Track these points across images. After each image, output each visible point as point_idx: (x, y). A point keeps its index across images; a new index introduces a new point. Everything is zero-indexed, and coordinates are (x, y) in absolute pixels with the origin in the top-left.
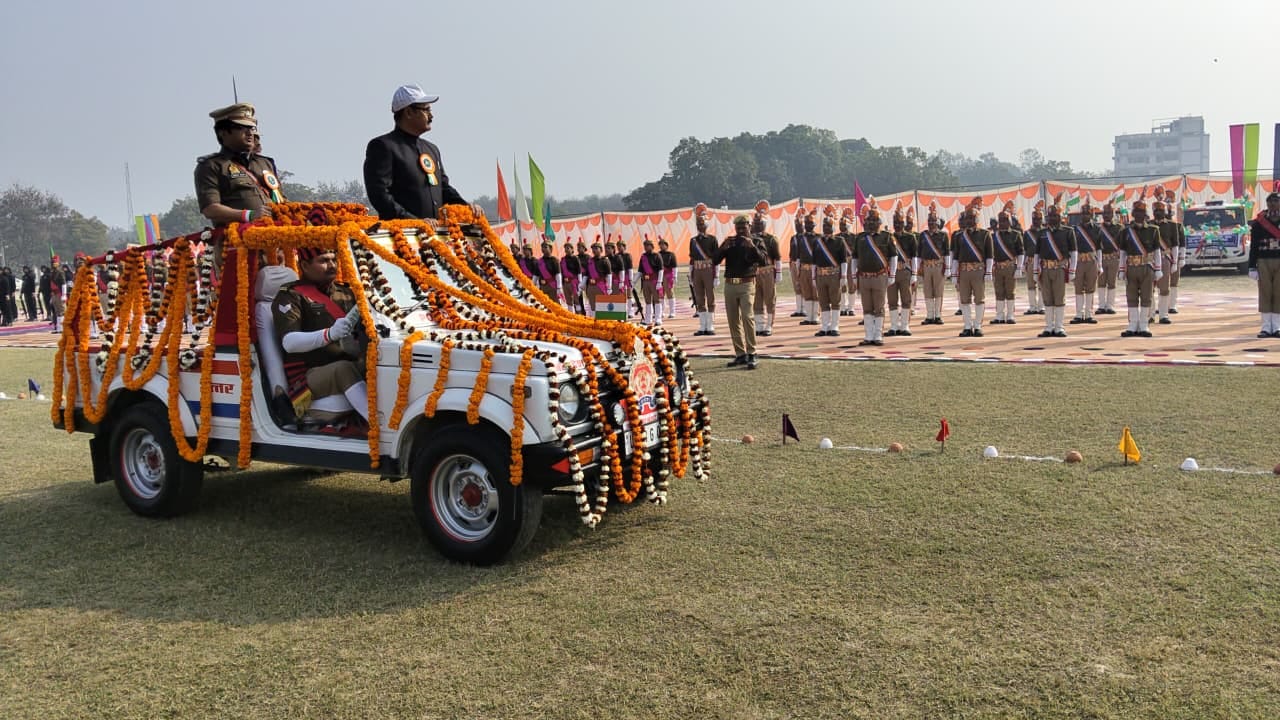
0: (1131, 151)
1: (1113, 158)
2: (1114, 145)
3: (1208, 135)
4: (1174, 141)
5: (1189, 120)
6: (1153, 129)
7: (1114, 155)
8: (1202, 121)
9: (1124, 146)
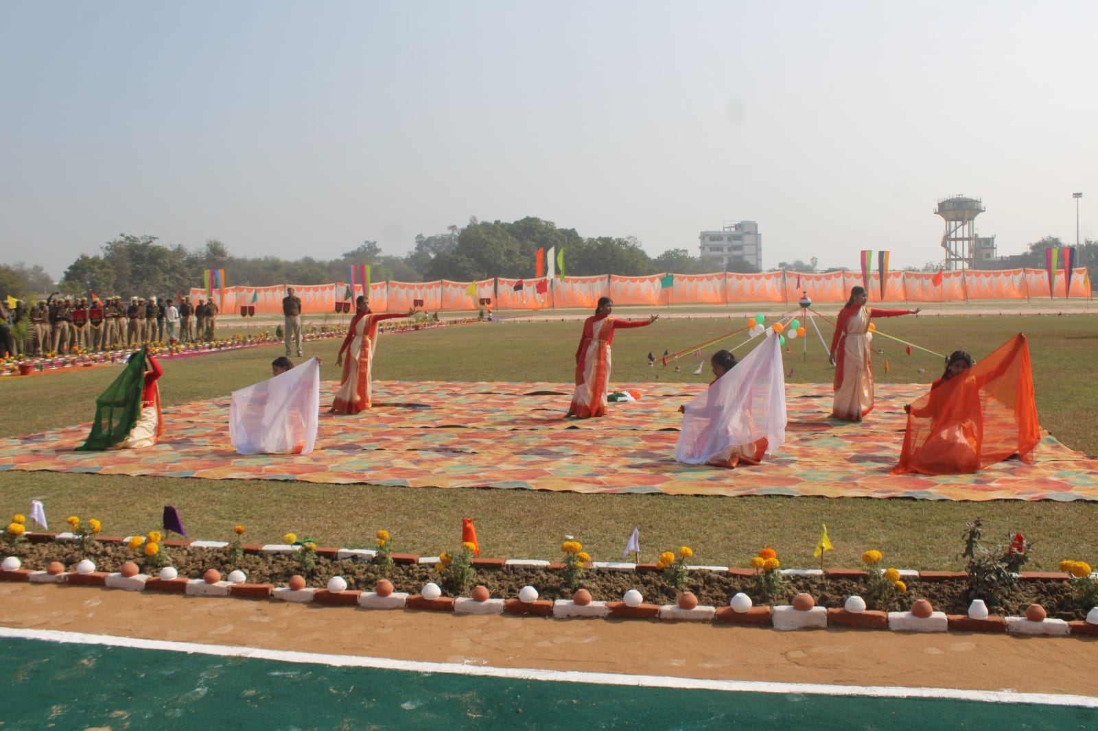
0: (711, 243)
1: (700, 247)
2: (700, 238)
3: (760, 234)
4: (738, 238)
5: (748, 223)
6: (724, 228)
7: (700, 245)
8: (756, 225)
9: (707, 239)
